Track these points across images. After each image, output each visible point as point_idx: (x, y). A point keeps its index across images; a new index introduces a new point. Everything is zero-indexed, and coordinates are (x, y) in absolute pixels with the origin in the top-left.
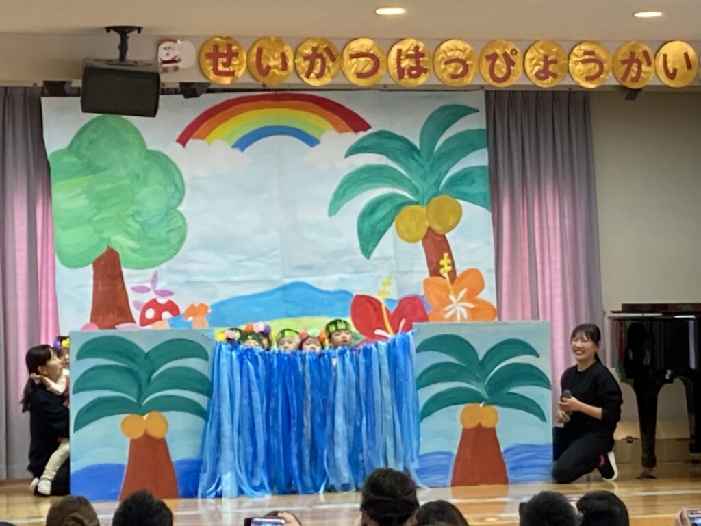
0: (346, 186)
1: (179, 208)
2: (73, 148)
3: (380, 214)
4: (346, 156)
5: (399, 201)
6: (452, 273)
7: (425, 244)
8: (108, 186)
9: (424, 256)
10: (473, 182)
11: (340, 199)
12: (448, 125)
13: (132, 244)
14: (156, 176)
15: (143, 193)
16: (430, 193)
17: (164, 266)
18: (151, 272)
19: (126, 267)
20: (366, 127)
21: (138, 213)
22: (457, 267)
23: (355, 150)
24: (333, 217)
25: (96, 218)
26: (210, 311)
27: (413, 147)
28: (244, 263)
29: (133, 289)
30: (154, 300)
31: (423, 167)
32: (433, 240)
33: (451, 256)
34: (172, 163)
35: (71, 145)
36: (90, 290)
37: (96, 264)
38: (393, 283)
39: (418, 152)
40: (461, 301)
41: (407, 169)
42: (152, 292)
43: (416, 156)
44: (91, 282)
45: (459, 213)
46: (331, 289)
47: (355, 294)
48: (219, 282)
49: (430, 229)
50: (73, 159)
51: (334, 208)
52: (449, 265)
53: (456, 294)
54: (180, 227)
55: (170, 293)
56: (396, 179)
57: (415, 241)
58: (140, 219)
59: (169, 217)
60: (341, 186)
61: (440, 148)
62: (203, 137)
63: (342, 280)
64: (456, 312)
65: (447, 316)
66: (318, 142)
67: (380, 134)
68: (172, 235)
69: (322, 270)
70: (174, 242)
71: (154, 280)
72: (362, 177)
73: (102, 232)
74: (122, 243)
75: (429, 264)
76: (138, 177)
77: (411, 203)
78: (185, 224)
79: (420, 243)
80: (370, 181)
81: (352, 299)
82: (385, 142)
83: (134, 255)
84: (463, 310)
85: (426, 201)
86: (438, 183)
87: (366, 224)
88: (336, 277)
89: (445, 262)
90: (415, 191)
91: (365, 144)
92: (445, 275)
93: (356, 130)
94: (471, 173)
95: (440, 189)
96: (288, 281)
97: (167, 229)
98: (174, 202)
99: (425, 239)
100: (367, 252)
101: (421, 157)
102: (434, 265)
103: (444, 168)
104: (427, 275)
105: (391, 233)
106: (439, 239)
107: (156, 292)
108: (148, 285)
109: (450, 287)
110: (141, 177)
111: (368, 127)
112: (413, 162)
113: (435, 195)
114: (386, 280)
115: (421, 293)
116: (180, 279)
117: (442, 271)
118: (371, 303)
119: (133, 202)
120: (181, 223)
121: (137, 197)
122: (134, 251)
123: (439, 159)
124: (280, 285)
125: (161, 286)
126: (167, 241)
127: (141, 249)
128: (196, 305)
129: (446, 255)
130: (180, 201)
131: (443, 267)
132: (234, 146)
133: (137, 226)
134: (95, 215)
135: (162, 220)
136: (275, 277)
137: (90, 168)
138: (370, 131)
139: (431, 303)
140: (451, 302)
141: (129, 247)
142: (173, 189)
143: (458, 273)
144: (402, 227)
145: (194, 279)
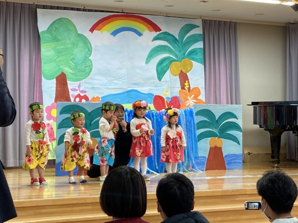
0: (152, 52)
1: (89, 58)
2: (49, 31)
3: (164, 64)
4: (152, 41)
5: (171, 60)
6: (189, 88)
7: (180, 77)
8: (62, 47)
9: (179, 81)
10: (197, 54)
11: (150, 58)
12: (188, 32)
13: (71, 71)
14: (81, 44)
15: (76, 51)
16: (182, 58)
17: (83, 81)
18: (78, 83)
19: (68, 81)
20: (160, 30)
21: (74, 59)
22: (191, 86)
23: (156, 39)
24: (147, 64)
25: (57, 60)
26: (100, 99)
27: (176, 39)
28: (114, 81)
29: (71, 89)
30: (79, 94)
31: (179, 47)
32: (183, 75)
33: (189, 82)
34: (88, 40)
35: (48, 29)
36: (54, 89)
37: (57, 78)
38: (169, 91)
39: (178, 41)
40: (192, 99)
41: (174, 47)
42: (78, 91)
43: (177, 42)
44: (55, 86)
45: (192, 66)
46: (146, 93)
47: (155, 95)
48: (105, 88)
49: (181, 71)
50: (49, 35)
51: (147, 61)
52: (188, 85)
53: (190, 97)
54: (90, 65)
55: (85, 92)
56: (170, 51)
57: (176, 75)
58: (74, 61)
59: (86, 61)
60: (150, 52)
61: (185, 40)
62: (99, 30)
63: (150, 89)
64: (190, 103)
65: (187, 105)
66: (142, 35)
67: (165, 33)
68: (87, 68)
69: (142, 85)
70: (87, 71)
71: (79, 87)
72: (158, 49)
73: (59, 66)
74: (68, 71)
75: (181, 85)
76: (74, 44)
77: (175, 61)
78: (92, 64)
79: (178, 76)
80: (161, 51)
81: (154, 97)
82: (166, 36)
83: (72, 76)
84: (193, 103)
85: (180, 60)
86: (184, 54)
87: (159, 68)
88: (147, 88)
89: (186, 84)
90: (177, 56)
91: (160, 36)
92: (187, 89)
93: (156, 31)
94: (197, 50)
95: (185, 56)
96: (129, 89)
97: (85, 66)
98: (88, 55)
99: (179, 75)
100: (160, 79)
101: (179, 43)
102: (183, 85)
103: (187, 48)
104: (180, 89)
105: (168, 72)
106: (185, 75)
107: (80, 91)
108: (77, 88)
109: (188, 94)
110: (75, 44)
111: (161, 30)
112: (176, 45)
113: (183, 58)
114: (166, 90)
115: (178, 96)
116: (90, 86)
117: (185, 87)
118: (161, 99)
119: (72, 54)
120: (90, 64)
121: (74, 52)
122: (72, 74)
123: (185, 44)
124: (127, 90)
125: (81, 89)
126: (84, 71)
127: (74, 73)
128: (95, 97)
129: (187, 81)
130: (90, 55)
131: (186, 86)
132: (111, 34)
133: (74, 64)
134: (57, 59)
135: (83, 62)
136: (125, 87)
137: (55, 39)
138: (161, 32)
139: (181, 99)
140: (189, 100)
141: (70, 72)
142: (87, 50)
143: (191, 89)
144: (172, 70)
145: (94, 86)
